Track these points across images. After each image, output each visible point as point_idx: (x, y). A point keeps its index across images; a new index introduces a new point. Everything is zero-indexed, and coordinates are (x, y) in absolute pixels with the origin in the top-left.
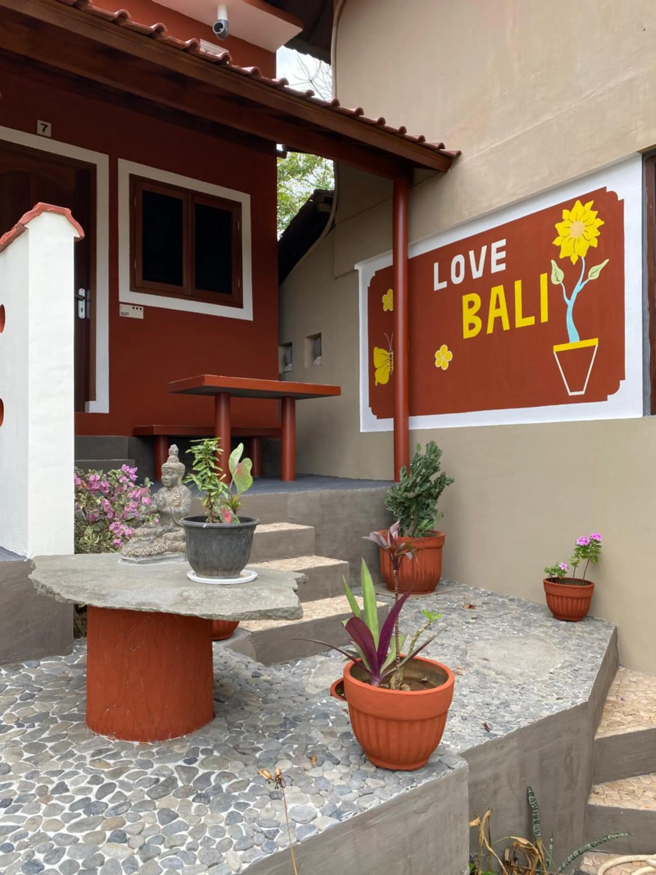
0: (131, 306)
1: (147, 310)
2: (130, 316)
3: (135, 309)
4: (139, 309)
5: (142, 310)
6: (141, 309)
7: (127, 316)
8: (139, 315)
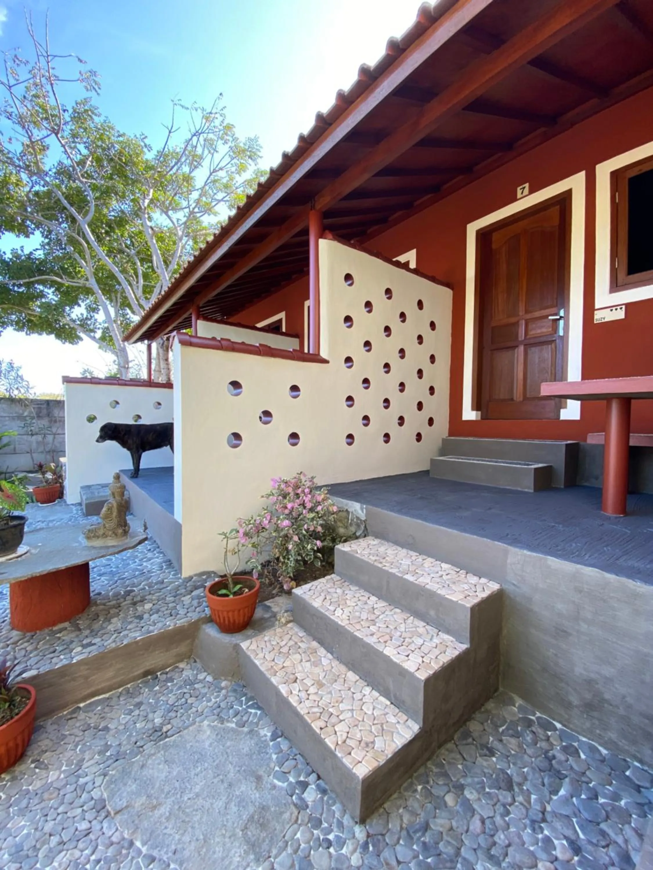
0: (609, 309)
1: (630, 307)
2: (607, 320)
3: (614, 310)
4: (619, 310)
5: (624, 309)
6: (621, 308)
7: (603, 321)
8: (620, 315)
